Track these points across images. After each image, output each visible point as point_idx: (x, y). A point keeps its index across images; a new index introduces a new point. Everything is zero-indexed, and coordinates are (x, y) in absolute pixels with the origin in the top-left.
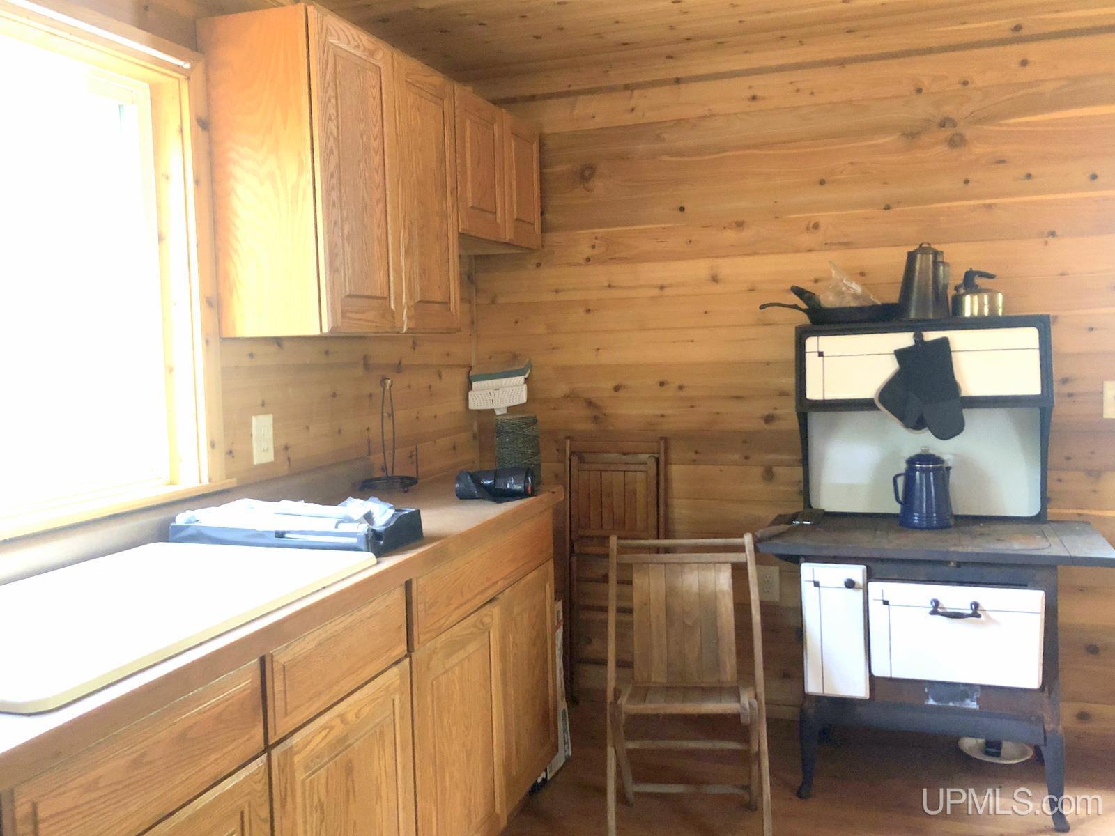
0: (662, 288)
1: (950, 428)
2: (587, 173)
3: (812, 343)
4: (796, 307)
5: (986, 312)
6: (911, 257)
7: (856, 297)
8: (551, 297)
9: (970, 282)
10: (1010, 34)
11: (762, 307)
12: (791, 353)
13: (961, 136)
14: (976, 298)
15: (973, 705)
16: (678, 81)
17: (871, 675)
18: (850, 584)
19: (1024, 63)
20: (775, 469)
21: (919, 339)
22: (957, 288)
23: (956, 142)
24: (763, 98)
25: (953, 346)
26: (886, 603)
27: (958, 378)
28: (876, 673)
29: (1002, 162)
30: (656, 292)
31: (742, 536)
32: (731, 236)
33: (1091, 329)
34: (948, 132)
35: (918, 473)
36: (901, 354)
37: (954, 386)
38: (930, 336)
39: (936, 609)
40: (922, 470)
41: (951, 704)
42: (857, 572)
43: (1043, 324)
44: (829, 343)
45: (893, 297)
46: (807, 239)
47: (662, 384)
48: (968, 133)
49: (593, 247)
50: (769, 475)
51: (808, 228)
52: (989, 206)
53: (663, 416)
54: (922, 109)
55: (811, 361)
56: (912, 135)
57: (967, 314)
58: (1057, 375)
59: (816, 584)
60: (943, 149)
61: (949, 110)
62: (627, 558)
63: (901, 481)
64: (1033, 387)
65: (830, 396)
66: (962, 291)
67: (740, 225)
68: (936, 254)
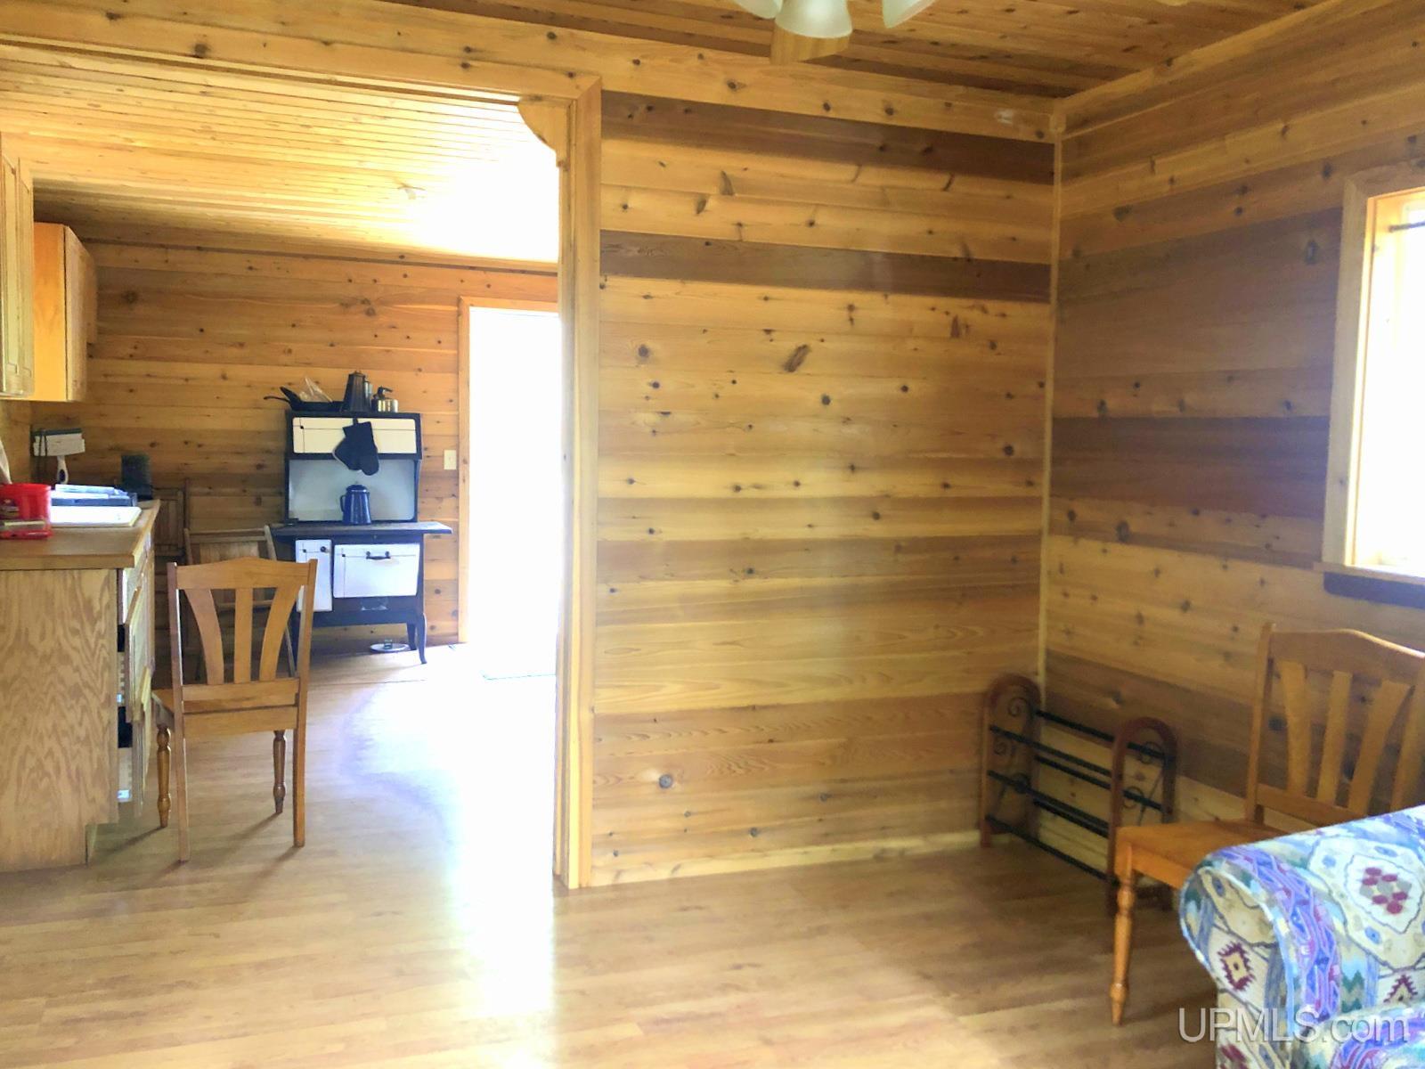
0: (187, 380)
1: (371, 470)
2: (131, 298)
3: (296, 421)
4: (284, 400)
5: (389, 410)
6: (351, 377)
7: (318, 395)
8: (102, 379)
9: (380, 394)
10: (399, 260)
11: (266, 398)
12: (282, 426)
13: (373, 311)
14: (384, 402)
15: (384, 608)
16: (199, 248)
17: (333, 597)
18: (323, 550)
19: (405, 276)
20: (264, 498)
21: (355, 422)
22: (374, 396)
23: (370, 313)
24: (256, 269)
25: (373, 427)
26: (344, 556)
27: (376, 444)
28: (335, 596)
29: (394, 327)
30: (182, 382)
31: (262, 527)
32: (235, 351)
33: (438, 422)
34: (366, 307)
35: (353, 496)
36: (345, 429)
37: (374, 448)
38: (361, 421)
39: (369, 556)
40: (355, 493)
41: (373, 609)
42: (327, 543)
43: (416, 418)
44: (306, 421)
45: (340, 397)
46: (285, 358)
47: (186, 443)
48: (377, 309)
49: (136, 348)
50: (258, 502)
51: (284, 352)
52: (388, 351)
53: (186, 464)
54: (351, 291)
55: (296, 430)
56: (346, 305)
57: (380, 410)
58: (423, 445)
59: (305, 551)
60: (363, 316)
61: (367, 295)
62: (196, 540)
63: (344, 498)
64: (413, 450)
65: (309, 450)
66: (377, 398)
67: (241, 345)
68: (364, 377)
